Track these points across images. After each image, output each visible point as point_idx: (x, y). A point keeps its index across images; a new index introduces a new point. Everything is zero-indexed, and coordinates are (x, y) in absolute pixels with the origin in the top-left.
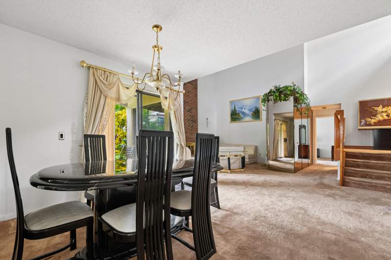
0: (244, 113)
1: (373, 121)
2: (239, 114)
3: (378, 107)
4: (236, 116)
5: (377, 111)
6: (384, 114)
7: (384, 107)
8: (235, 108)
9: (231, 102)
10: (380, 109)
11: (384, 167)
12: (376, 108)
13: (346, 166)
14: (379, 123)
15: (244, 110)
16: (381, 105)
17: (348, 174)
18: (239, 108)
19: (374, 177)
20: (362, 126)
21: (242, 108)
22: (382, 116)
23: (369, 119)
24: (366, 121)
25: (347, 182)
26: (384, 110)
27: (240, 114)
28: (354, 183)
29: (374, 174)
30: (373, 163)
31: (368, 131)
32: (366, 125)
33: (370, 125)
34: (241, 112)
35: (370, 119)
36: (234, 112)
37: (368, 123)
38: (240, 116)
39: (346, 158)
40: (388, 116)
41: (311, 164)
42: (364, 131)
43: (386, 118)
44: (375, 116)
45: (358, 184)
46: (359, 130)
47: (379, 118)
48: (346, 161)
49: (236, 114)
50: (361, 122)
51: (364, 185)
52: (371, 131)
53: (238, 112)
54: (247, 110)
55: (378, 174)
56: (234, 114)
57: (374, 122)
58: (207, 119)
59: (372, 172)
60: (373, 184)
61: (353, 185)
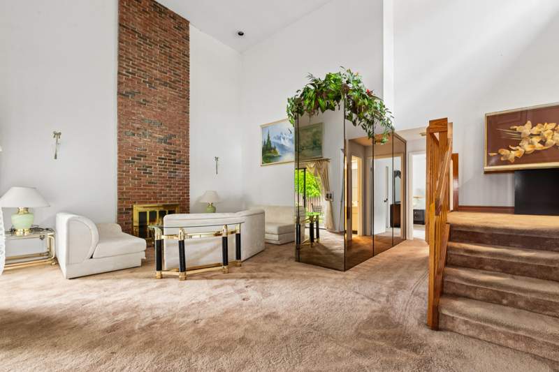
0: (282, 147)
1: (513, 154)
2: (274, 149)
3: (524, 125)
4: (271, 152)
5: (520, 133)
6: (536, 140)
7: (534, 125)
8: (269, 137)
9: (264, 128)
10: (527, 129)
11: (549, 269)
12: (518, 129)
13: (446, 264)
14: (526, 157)
15: (282, 142)
16: (529, 122)
17: (452, 289)
18: (275, 138)
19: (521, 304)
20: (492, 165)
21: (279, 138)
22: (531, 143)
23: (504, 152)
24: (499, 155)
25: (445, 316)
26: (536, 130)
27: (277, 149)
28: (466, 322)
29: (522, 294)
30: (518, 257)
31: (502, 176)
32: (499, 163)
33: (507, 162)
34: (278, 144)
35: (508, 151)
36: (267, 145)
37: (502, 159)
38: (276, 153)
39: (450, 240)
40: (543, 142)
41: (403, 240)
42: (494, 176)
43: (539, 147)
44: (517, 143)
45: (477, 326)
46: (487, 173)
47: (526, 147)
48: (448, 249)
49: (271, 149)
50: (489, 158)
51: (494, 331)
52: (509, 176)
53: (273, 146)
54: (287, 141)
55: (533, 296)
56: (267, 150)
57: (516, 158)
58: (217, 159)
59: (519, 289)
60: (521, 333)
61: (463, 328)
